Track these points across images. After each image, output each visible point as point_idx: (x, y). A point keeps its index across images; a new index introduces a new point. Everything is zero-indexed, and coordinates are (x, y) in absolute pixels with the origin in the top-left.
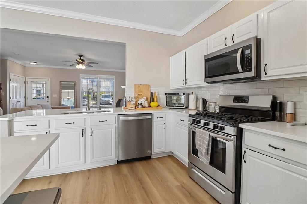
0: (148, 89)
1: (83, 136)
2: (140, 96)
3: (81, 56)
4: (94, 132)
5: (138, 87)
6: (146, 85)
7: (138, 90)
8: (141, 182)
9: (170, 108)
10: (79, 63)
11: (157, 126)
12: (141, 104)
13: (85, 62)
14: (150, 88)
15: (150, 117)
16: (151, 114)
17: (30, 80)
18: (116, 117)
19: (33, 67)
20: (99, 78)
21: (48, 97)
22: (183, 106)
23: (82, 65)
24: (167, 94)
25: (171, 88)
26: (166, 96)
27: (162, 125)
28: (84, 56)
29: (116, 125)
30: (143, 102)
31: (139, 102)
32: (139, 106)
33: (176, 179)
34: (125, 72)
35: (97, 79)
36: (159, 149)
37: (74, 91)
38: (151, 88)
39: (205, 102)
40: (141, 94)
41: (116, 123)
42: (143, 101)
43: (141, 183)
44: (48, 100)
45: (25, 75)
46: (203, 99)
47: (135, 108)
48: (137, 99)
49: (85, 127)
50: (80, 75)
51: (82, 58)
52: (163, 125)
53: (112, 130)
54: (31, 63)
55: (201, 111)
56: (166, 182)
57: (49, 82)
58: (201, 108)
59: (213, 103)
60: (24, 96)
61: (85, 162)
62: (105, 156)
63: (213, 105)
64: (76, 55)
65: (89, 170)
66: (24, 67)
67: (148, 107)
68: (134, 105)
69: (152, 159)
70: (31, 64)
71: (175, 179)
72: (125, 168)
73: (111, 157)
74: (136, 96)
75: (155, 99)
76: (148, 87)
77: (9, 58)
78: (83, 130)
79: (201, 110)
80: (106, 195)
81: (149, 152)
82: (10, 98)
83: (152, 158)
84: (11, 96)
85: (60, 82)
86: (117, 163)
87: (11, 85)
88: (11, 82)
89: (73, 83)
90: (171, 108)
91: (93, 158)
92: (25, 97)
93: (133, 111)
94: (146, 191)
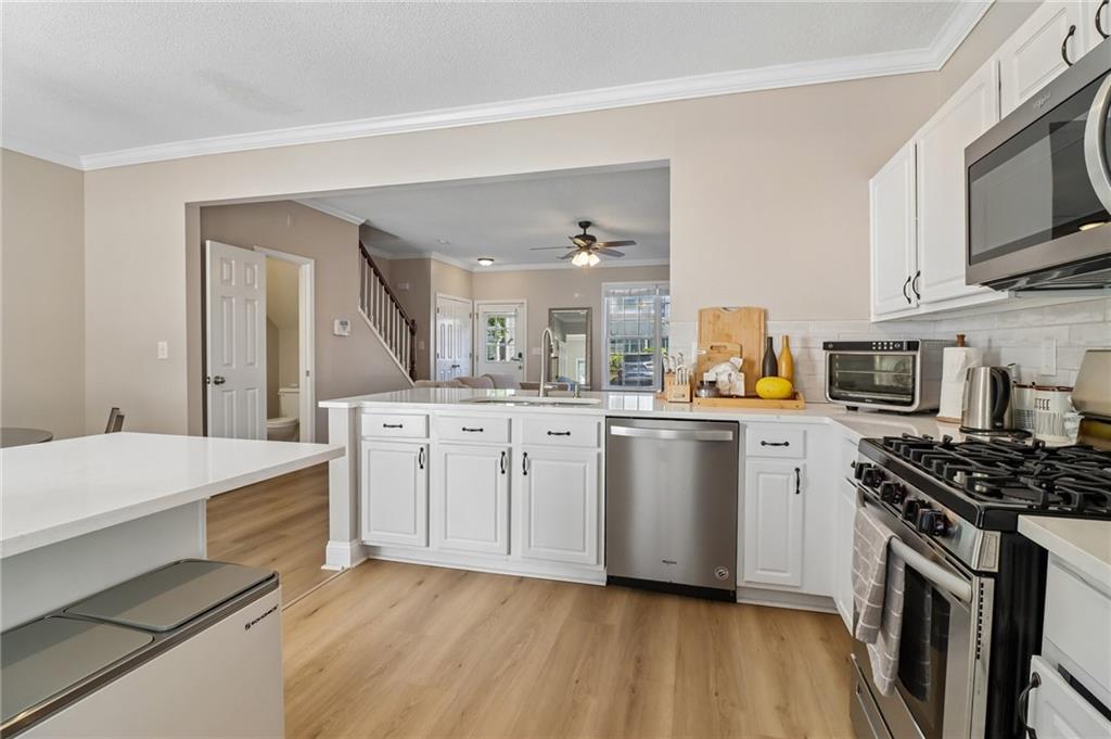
0: (757, 326)
1: (503, 472)
2: (719, 352)
3: (585, 225)
4: (533, 464)
5: (712, 318)
6: (749, 310)
7: (714, 331)
8: (639, 665)
9: (849, 408)
10: (581, 249)
11: (761, 476)
12: (713, 383)
13: (596, 245)
14: (766, 319)
15: (729, 436)
16: (734, 426)
17: (482, 309)
18: (599, 424)
19: (485, 274)
20: (660, 290)
21: (520, 355)
22: (909, 400)
23: (590, 253)
24: (831, 346)
25: (873, 319)
26: (829, 353)
27: (785, 477)
28: (595, 225)
29: (599, 450)
30: (726, 379)
31: (708, 377)
32: (703, 391)
33: (783, 710)
34: (668, 266)
35: (655, 294)
36: (763, 573)
37: (584, 336)
38: (768, 322)
39: (1003, 385)
40: (725, 347)
41: (599, 446)
42: (725, 373)
43: (638, 672)
44: (521, 364)
45: (471, 296)
46: (994, 369)
47: (691, 401)
48: (703, 364)
49: (509, 445)
50: (604, 284)
51: (590, 231)
52: (789, 474)
53: (585, 467)
54: (482, 262)
55: (984, 431)
56: (733, 705)
57: (523, 311)
58: (981, 419)
59: (1057, 393)
60: (470, 351)
61: (509, 553)
62: (565, 549)
63: (1057, 402)
64: (574, 222)
65: (521, 579)
66: (470, 275)
67: (746, 397)
68: (688, 387)
69: (740, 604)
70: (480, 265)
71: (778, 708)
72: (621, 606)
73: (580, 554)
74: (704, 352)
75: (783, 368)
76: (756, 317)
77: (434, 256)
78: (503, 453)
79: (980, 427)
80: (514, 665)
81: (721, 574)
82: (436, 356)
83: (738, 601)
84: (438, 351)
85: (550, 310)
86: (608, 583)
87: (439, 323)
88: (438, 315)
89: (585, 312)
90: (855, 409)
91: (530, 546)
92: (472, 355)
93: (683, 410)
94: (632, 704)
